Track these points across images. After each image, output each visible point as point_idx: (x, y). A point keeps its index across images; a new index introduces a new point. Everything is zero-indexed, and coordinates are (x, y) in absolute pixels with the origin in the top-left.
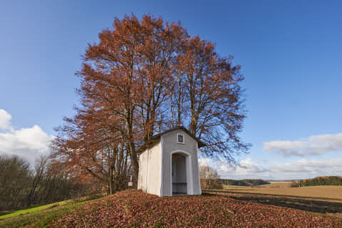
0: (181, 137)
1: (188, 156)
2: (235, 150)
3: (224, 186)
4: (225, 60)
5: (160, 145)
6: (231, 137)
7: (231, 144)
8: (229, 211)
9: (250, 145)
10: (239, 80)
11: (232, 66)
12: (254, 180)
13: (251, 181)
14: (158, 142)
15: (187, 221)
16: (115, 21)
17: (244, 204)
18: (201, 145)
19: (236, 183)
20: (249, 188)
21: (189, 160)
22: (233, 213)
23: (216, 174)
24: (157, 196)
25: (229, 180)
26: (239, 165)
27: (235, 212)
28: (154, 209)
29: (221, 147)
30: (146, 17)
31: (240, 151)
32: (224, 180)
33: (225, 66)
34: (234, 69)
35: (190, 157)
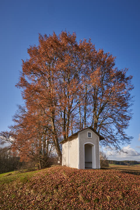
0: (89, 134)
1: (93, 146)
2: (121, 141)
3: (110, 165)
4: (121, 72)
5: (78, 139)
6: (119, 131)
7: (119, 137)
8: (117, 177)
9: (132, 138)
10: (130, 89)
11: (126, 77)
12: (130, 161)
13: (128, 162)
14: (77, 137)
15: (97, 180)
16: (39, 38)
17: (125, 174)
18: (101, 138)
19: (118, 163)
20: (127, 166)
21: (94, 148)
22: (119, 177)
23: (105, 156)
24: (77, 169)
25: (114, 161)
26: (123, 151)
27: (120, 177)
28: (79, 175)
29: (112, 139)
30: (63, 33)
31: (124, 142)
32: (110, 161)
33: (121, 76)
34: (128, 79)
35: (95, 147)
